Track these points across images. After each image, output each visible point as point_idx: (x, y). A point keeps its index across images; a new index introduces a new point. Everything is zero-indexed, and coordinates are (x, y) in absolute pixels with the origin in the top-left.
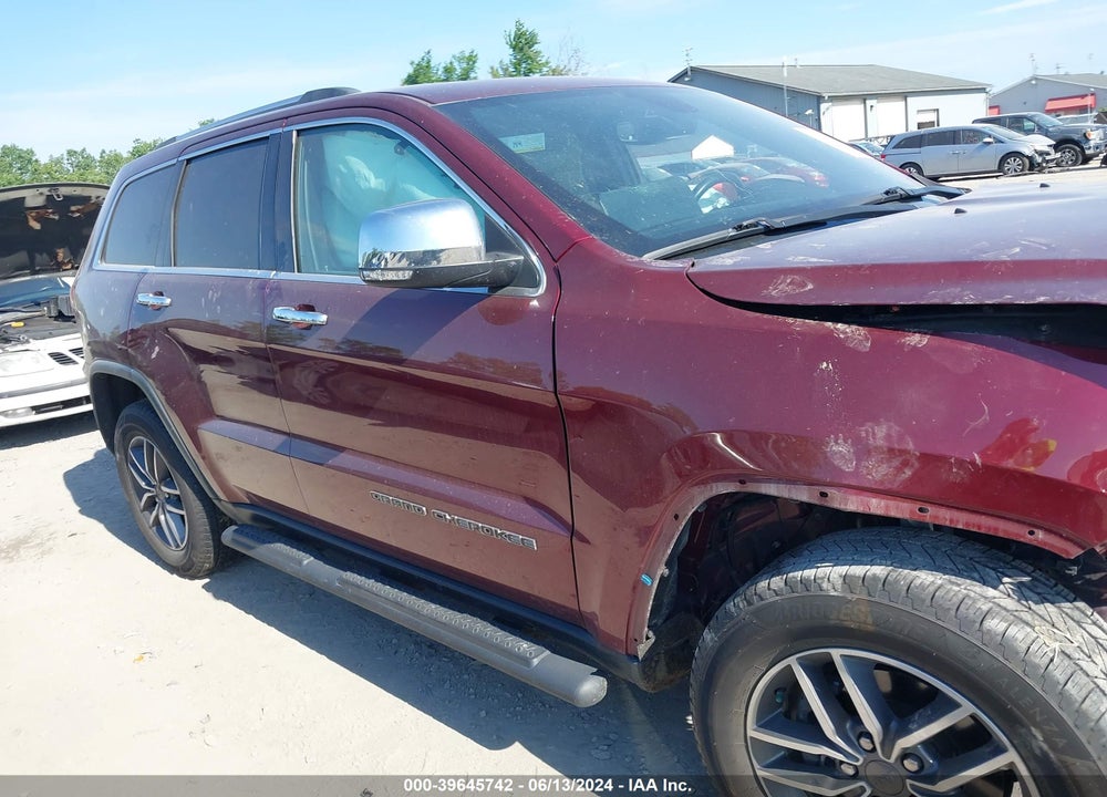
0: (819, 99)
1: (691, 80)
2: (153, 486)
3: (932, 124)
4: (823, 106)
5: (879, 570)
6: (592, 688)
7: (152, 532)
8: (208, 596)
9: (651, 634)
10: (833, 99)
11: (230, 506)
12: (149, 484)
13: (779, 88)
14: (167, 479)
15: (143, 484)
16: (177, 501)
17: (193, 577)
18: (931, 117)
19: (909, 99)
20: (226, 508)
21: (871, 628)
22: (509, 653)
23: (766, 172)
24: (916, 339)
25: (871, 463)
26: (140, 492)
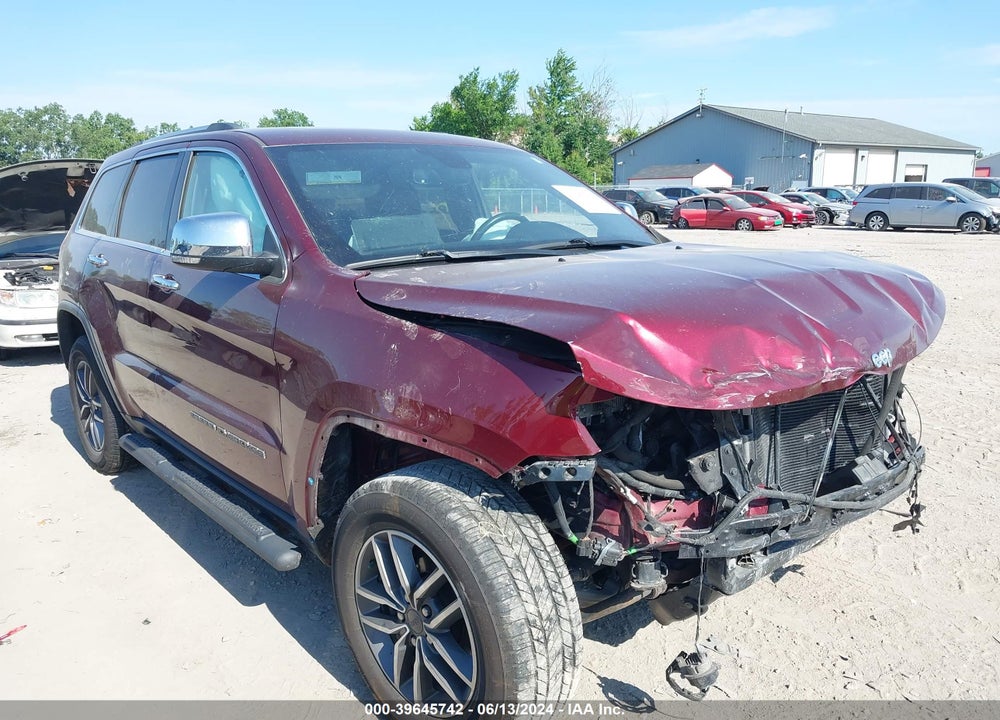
0: (814, 145)
1: (702, 117)
2: (89, 400)
3: (919, 178)
4: (817, 152)
5: (411, 480)
6: (289, 558)
7: (86, 436)
8: (111, 486)
9: (320, 521)
10: (826, 146)
11: (130, 418)
12: (87, 398)
13: (779, 132)
14: (96, 396)
15: (83, 398)
16: (99, 412)
17: (106, 473)
18: (919, 172)
19: (899, 153)
20: (127, 418)
21: (398, 515)
22: (249, 531)
23: (747, 205)
24: (438, 336)
25: (400, 409)
26: (81, 403)
